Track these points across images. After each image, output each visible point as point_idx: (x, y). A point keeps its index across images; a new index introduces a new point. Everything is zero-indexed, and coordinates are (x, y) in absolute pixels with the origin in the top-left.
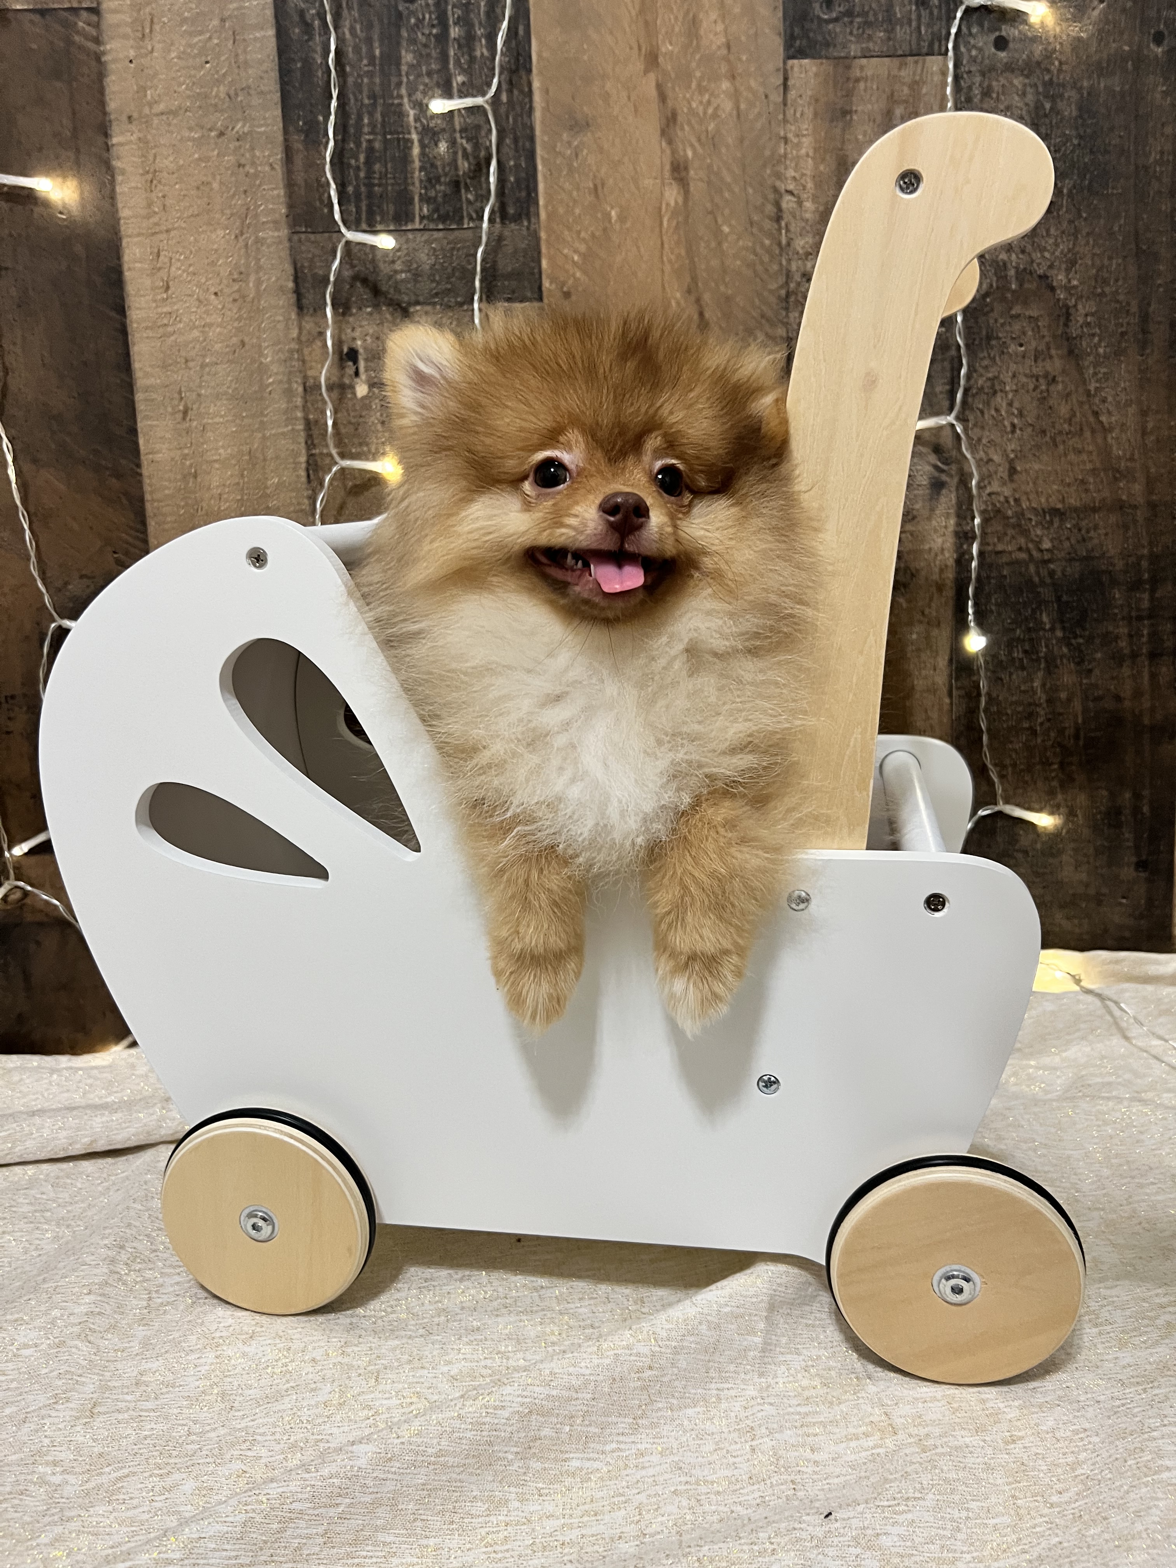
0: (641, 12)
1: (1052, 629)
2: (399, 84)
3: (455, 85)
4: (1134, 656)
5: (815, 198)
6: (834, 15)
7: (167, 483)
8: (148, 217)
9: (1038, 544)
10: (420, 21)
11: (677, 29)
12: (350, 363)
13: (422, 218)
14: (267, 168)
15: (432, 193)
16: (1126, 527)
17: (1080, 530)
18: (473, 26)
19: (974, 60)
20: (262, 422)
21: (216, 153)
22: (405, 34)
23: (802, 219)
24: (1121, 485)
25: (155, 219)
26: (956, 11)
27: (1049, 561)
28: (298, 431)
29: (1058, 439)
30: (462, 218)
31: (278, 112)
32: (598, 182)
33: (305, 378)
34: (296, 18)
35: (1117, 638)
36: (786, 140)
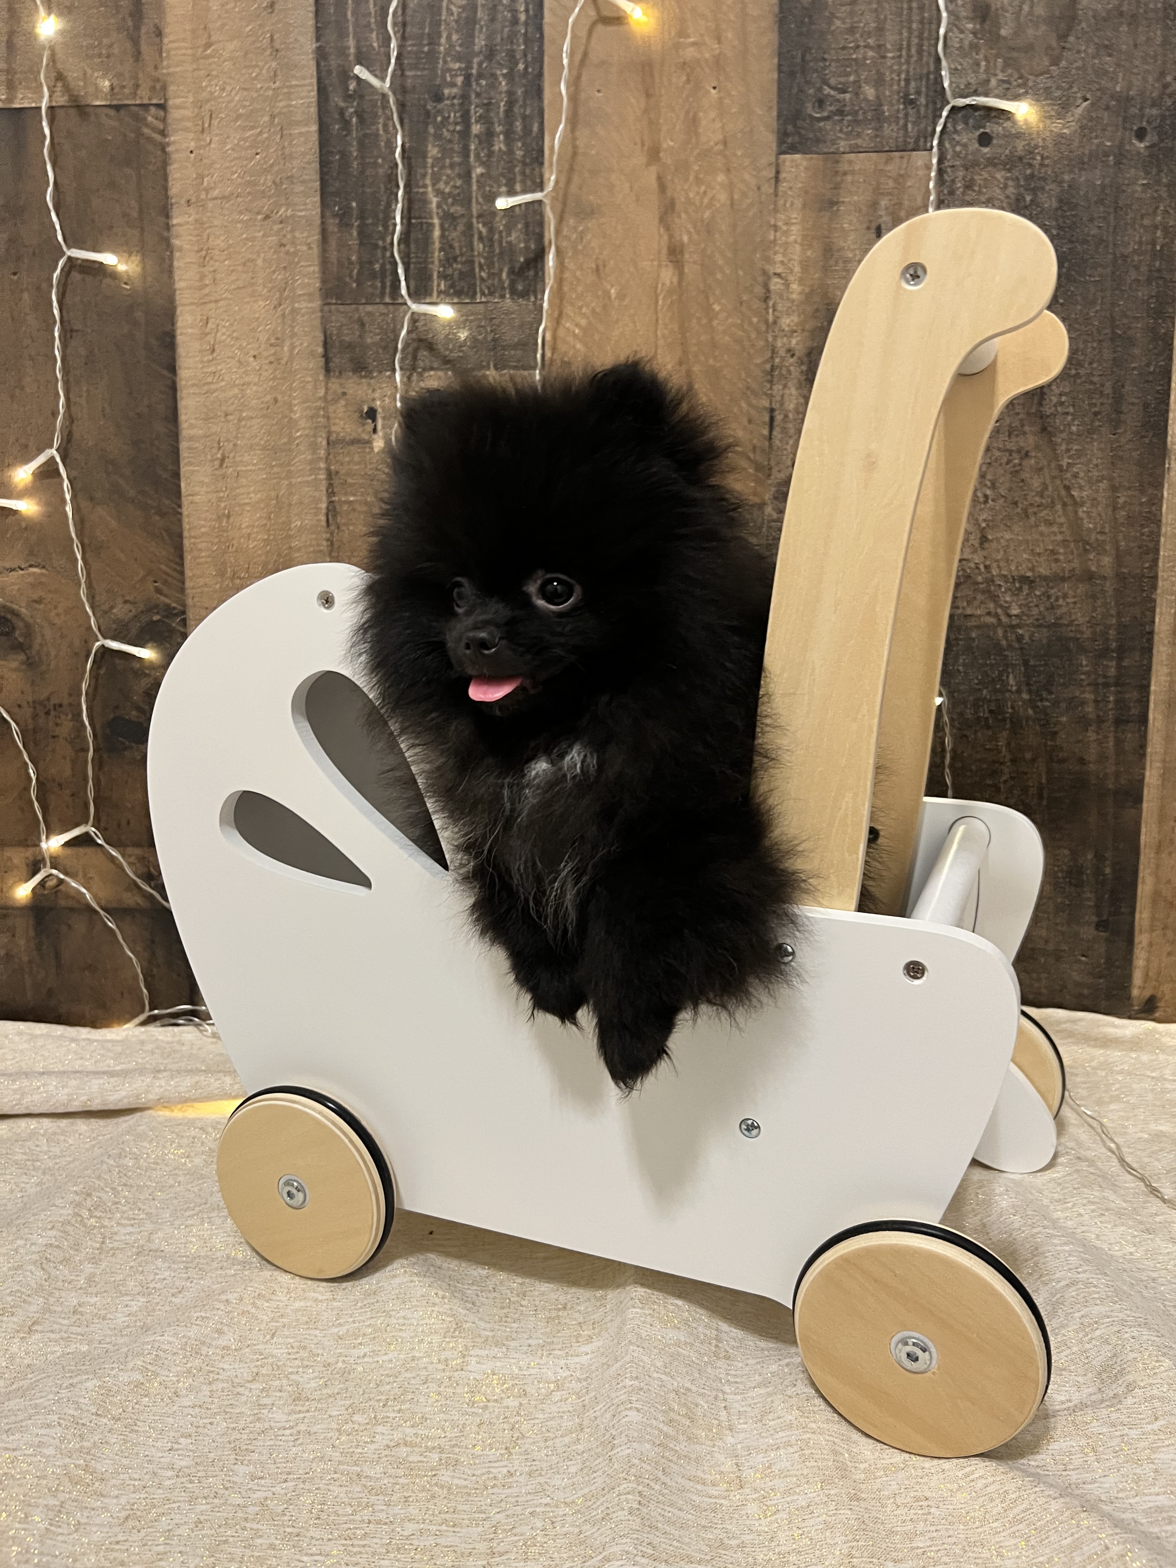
0: (646, 111)
1: (1019, 691)
2: (424, 176)
3: (474, 176)
4: (1100, 721)
5: (801, 281)
6: (825, 114)
7: (203, 522)
8: (201, 288)
9: (1006, 609)
10: (446, 119)
11: (678, 127)
12: (370, 421)
13: (440, 293)
14: (305, 248)
15: (450, 271)
16: (1094, 597)
17: (1049, 597)
18: (493, 123)
19: (957, 155)
20: (289, 471)
21: (261, 233)
22: (431, 130)
23: (788, 299)
24: (1091, 557)
25: (207, 291)
26: (942, 109)
27: (1018, 626)
28: (321, 480)
29: (1030, 511)
30: (475, 293)
31: (318, 198)
32: (600, 263)
33: (329, 433)
34: (337, 116)
35: (1083, 703)
36: (776, 228)
